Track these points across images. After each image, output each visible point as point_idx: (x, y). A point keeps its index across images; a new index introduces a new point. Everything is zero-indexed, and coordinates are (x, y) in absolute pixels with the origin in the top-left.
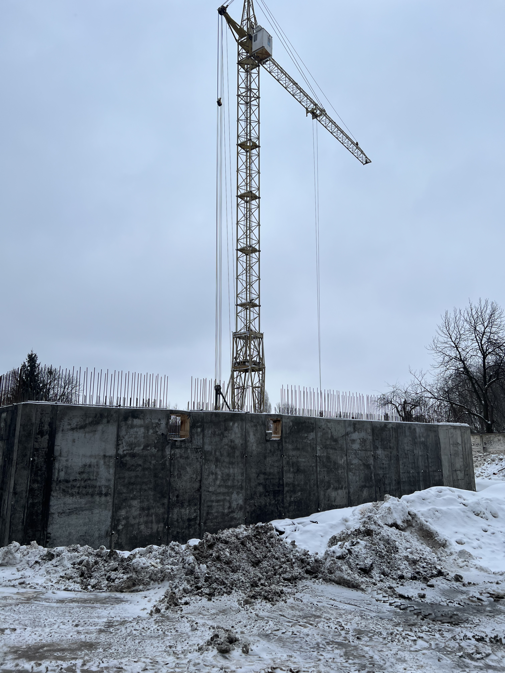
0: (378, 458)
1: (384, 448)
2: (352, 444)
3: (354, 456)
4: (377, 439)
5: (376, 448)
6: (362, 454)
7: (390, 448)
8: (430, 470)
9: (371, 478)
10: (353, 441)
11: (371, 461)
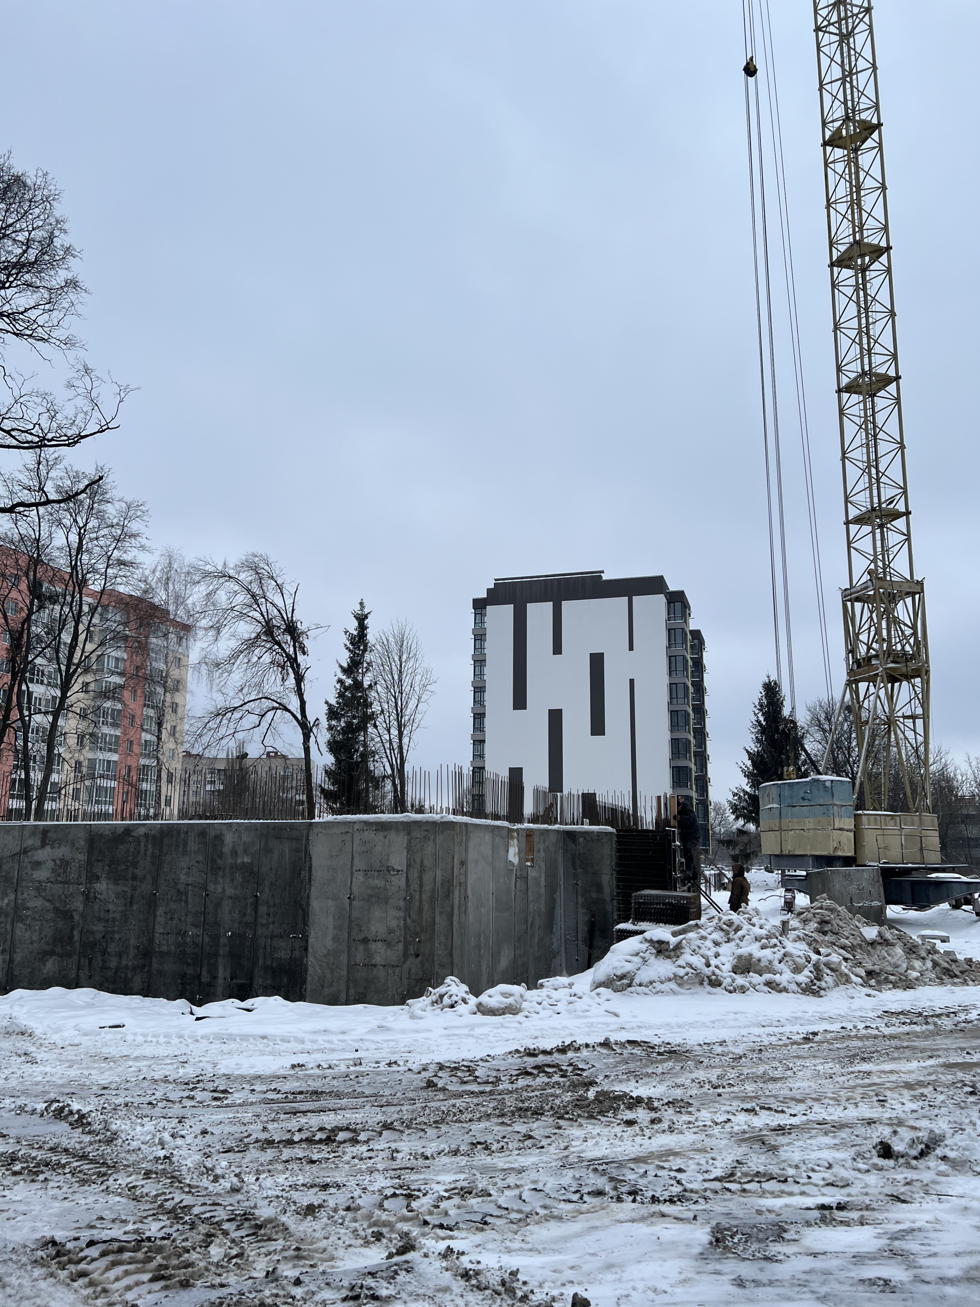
0: (95, 898)
1: (116, 878)
2: (33, 869)
3: (33, 893)
4: (98, 861)
5: (93, 878)
6: (58, 889)
7: (134, 878)
8: (260, 931)
9: (71, 937)
10: (37, 865)
11: (78, 904)
